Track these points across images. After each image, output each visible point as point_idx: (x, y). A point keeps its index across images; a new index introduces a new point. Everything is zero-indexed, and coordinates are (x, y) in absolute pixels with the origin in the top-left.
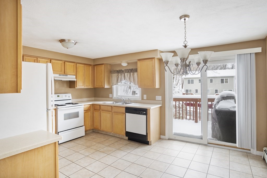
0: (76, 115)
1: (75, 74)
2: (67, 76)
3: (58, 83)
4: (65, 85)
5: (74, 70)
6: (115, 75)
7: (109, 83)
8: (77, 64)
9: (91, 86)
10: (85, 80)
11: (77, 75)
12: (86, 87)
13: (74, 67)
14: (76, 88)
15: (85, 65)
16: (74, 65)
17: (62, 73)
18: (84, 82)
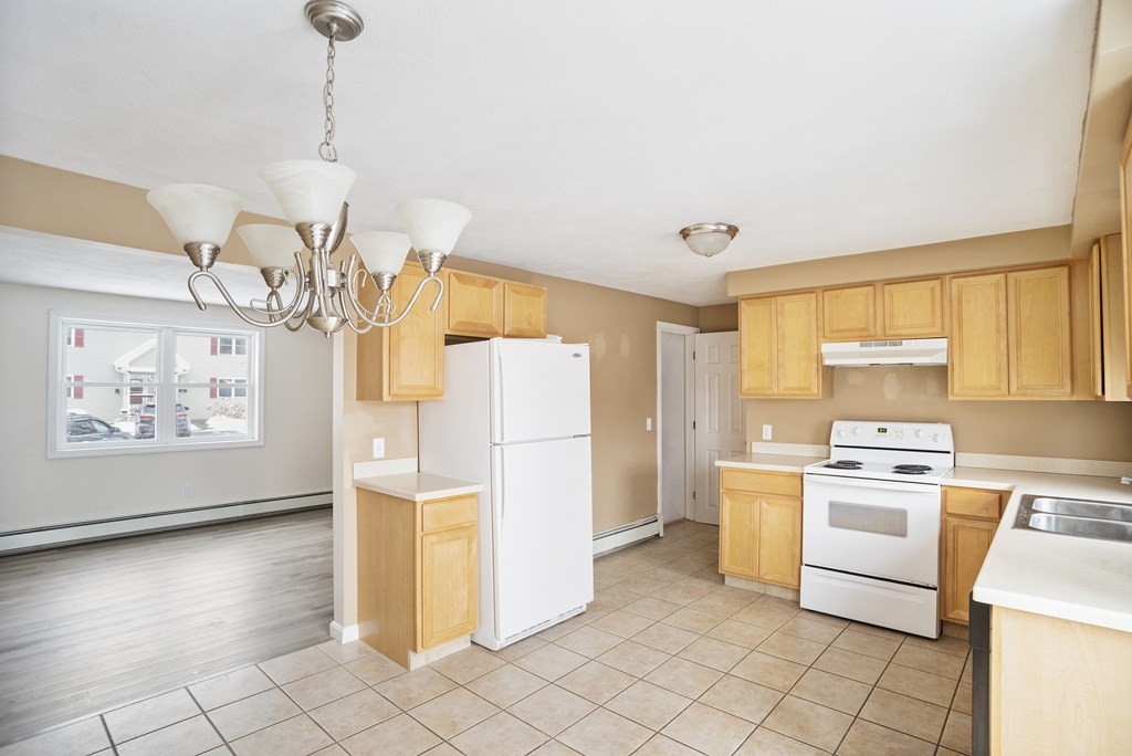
1: (939, 330)
2: (901, 344)
3: (895, 375)
5: (933, 311)
9: (1068, 389)
10: (1013, 356)
11: (956, 334)
12: (1026, 395)
13: (933, 298)
14: (950, 397)
15: (1012, 276)
16: (933, 290)
17: (873, 333)
18: (1004, 365)
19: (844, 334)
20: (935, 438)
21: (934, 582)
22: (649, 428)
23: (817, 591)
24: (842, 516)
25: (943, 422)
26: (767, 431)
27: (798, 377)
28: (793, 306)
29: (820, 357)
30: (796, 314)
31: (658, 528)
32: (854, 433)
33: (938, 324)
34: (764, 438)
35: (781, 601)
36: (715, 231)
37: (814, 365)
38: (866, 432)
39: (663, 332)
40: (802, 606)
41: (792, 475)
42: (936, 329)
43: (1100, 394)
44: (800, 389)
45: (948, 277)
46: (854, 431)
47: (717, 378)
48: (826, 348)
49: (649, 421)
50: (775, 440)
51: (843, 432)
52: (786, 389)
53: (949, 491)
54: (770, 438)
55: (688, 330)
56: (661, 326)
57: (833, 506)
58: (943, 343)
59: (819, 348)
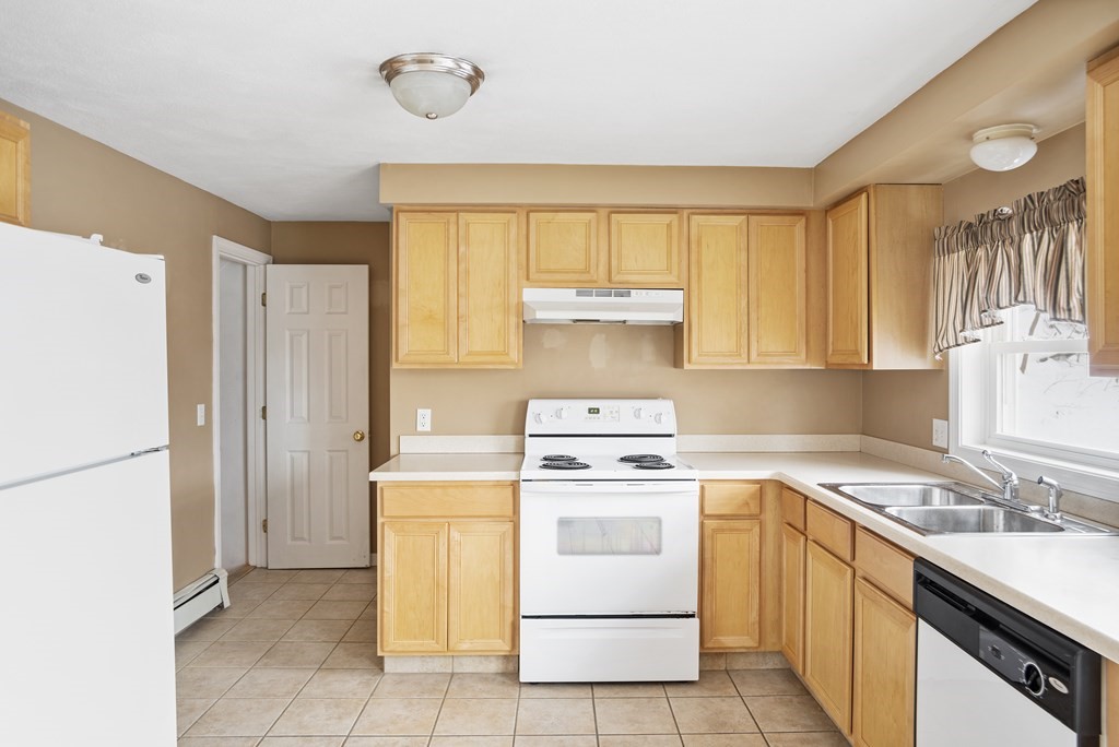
0: (645, 540)
1: (675, 280)
2: (629, 294)
3: (604, 336)
4: (648, 350)
5: (669, 253)
6: (953, 266)
7: (919, 330)
8: (695, 218)
9: (803, 355)
10: (753, 316)
11: (694, 286)
12: (765, 363)
13: (669, 237)
14: (687, 366)
15: (752, 218)
16: (669, 226)
17: (595, 278)
18: (745, 326)
19: (558, 277)
20: (658, 418)
21: (693, 607)
22: (201, 421)
23: (545, 652)
24: (574, 537)
25: (664, 398)
26: (425, 418)
27: (486, 336)
28: (483, 229)
29: (521, 307)
30: (487, 241)
31: (220, 594)
32: (559, 416)
33: (675, 272)
34: (419, 429)
35: (483, 678)
36: (450, 72)
37: (513, 320)
38: (573, 414)
39: (222, 259)
40: (521, 680)
41: (499, 484)
42: (672, 279)
43: (866, 362)
44: (492, 353)
45: (685, 213)
46: (558, 414)
47: (305, 337)
48: (530, 295)
49: (201, 408)
50: (436, 431)
51: (541, 415)
52: (470, 354)
53: (707, 485)
54: (428, 428)
55: (254, 257)
56: (220, 246)
57: (564, 523)
58: (679, 296)
59: (520, 295)
